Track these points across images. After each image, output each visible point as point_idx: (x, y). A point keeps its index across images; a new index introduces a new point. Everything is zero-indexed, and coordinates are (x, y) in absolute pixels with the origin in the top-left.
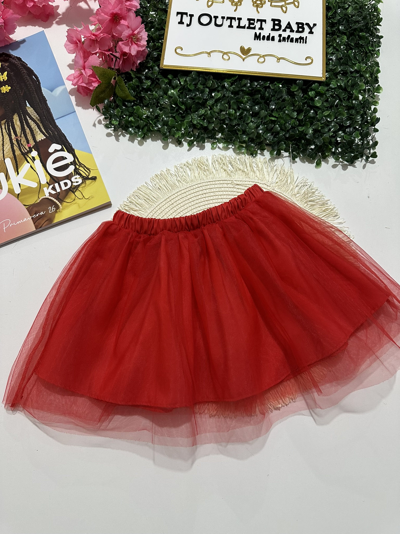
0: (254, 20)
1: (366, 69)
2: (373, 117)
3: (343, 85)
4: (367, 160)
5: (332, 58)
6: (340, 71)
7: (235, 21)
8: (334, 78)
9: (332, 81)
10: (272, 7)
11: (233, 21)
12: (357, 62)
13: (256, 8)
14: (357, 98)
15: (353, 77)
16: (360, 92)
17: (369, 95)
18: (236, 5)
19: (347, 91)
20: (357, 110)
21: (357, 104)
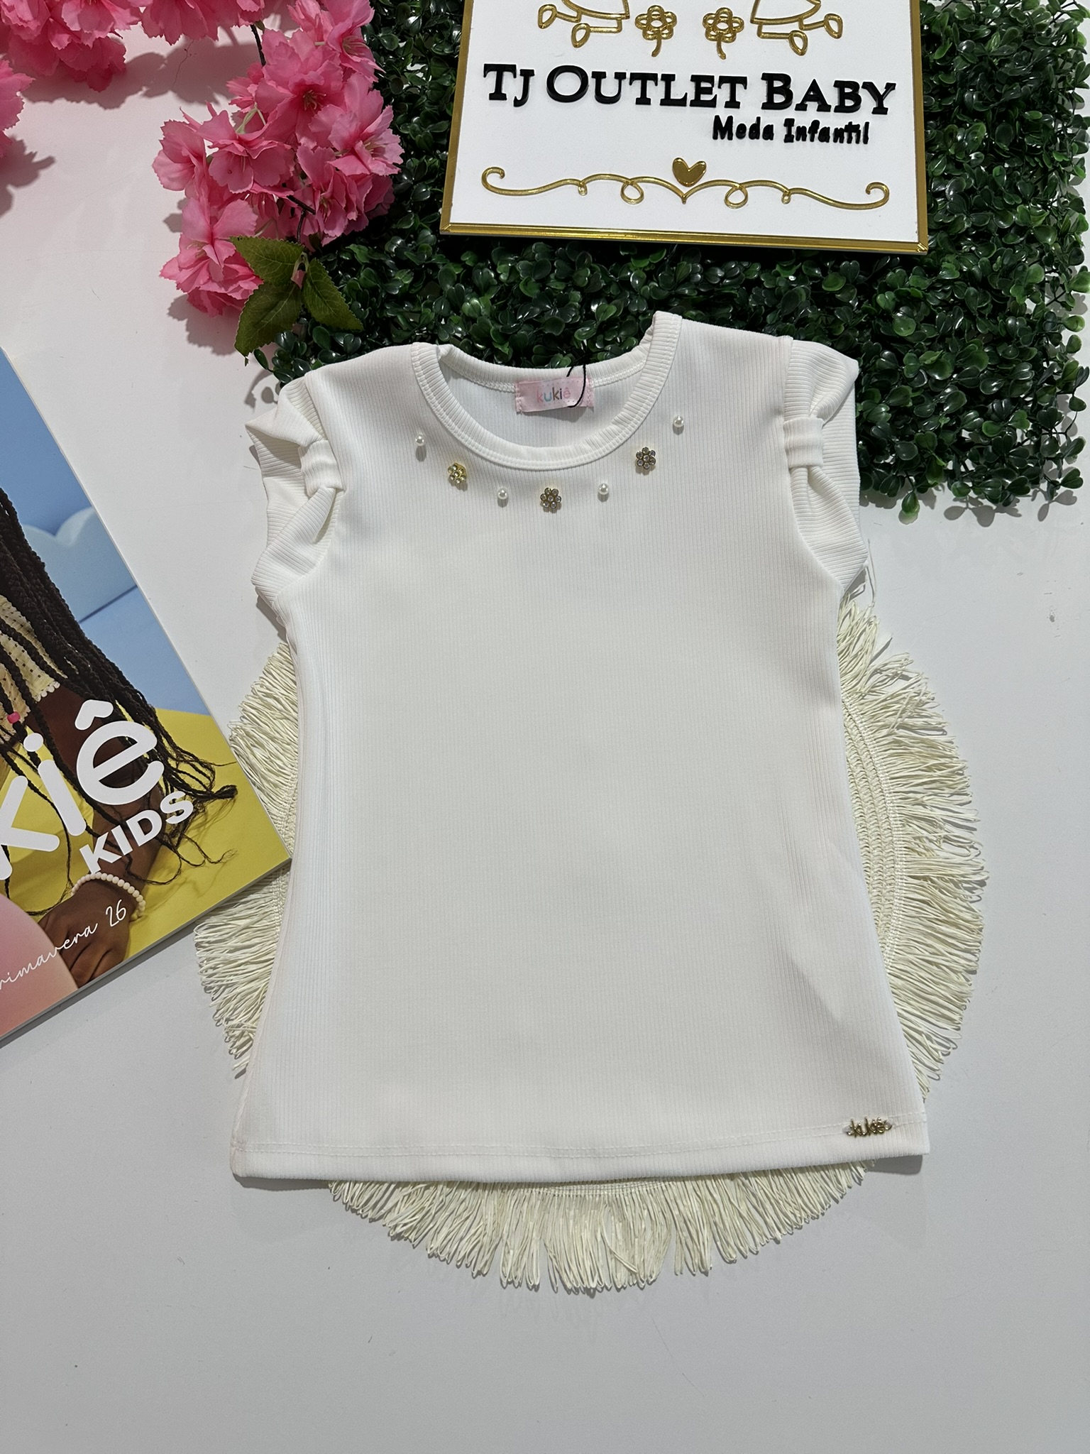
0: (710, 79)
1: (1044, 222)
2: (1068, 366)
3: (977, 272)
4: (1050, 495)
5: (943, 189)
6: (968, 228)
7: (656, 84)
8: (951, 250)
9: (944, 261)
10: (763, 37)
11: (650, 84)
12: (1017, 199)
13: (716, 42)
14: (1019, 311)
15: (1006, 246)
16: (1029, 292)
17: (1056, 300)
18: (658, 36)
19: (989, 288)
20: (1019, 344)
21: (1021, 329)
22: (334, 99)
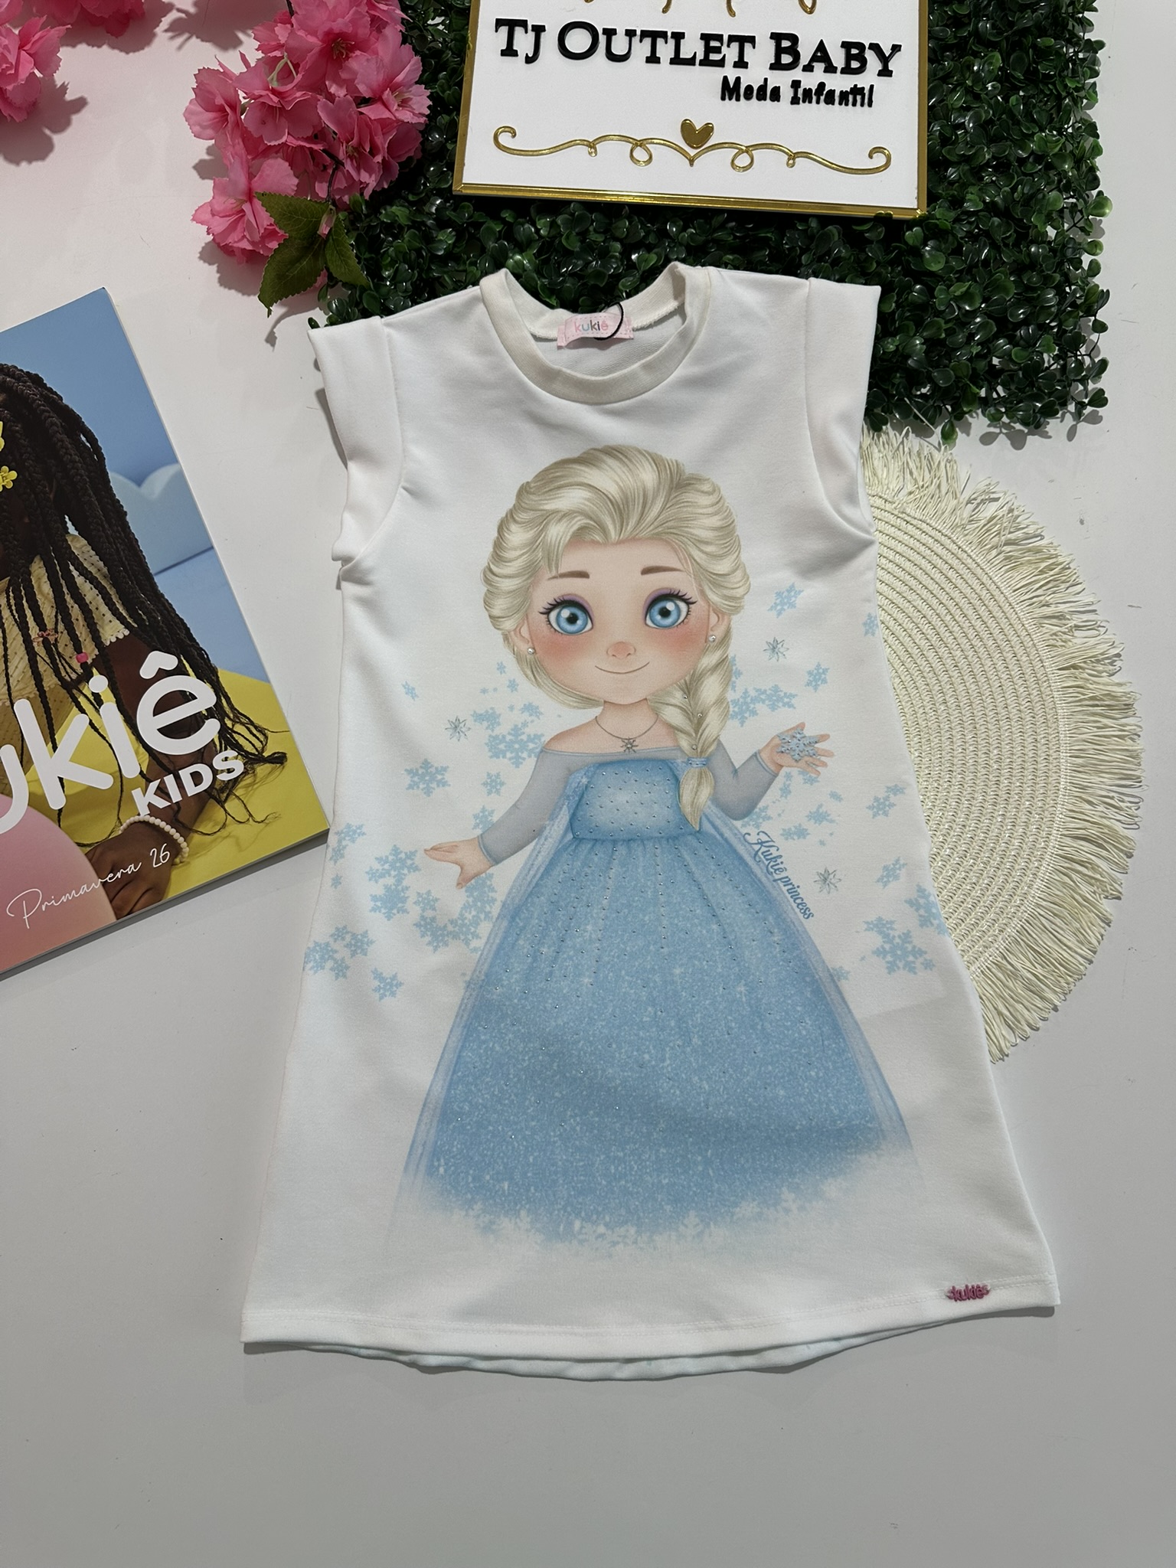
0: (719, 38)
1: (1061, 149)
2: (1089, 290)
3: (999, 201)
4: (1078, 414)
6: (988, 159)
7: (666, 43)
9: (967, 192)
11: (660, 42)
12: (1034, 128)
14: (1040, 239)
15: (1026, 174)
16: (1048, 220)
17: (1075, 225)
19: (1012, 218)
20: (1043, 271)
21: (1044, 256)
22: (362, 46)
